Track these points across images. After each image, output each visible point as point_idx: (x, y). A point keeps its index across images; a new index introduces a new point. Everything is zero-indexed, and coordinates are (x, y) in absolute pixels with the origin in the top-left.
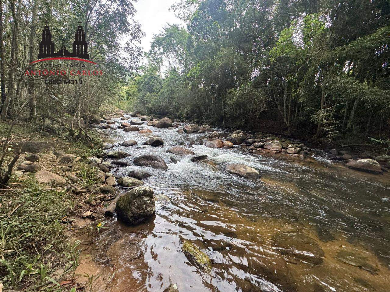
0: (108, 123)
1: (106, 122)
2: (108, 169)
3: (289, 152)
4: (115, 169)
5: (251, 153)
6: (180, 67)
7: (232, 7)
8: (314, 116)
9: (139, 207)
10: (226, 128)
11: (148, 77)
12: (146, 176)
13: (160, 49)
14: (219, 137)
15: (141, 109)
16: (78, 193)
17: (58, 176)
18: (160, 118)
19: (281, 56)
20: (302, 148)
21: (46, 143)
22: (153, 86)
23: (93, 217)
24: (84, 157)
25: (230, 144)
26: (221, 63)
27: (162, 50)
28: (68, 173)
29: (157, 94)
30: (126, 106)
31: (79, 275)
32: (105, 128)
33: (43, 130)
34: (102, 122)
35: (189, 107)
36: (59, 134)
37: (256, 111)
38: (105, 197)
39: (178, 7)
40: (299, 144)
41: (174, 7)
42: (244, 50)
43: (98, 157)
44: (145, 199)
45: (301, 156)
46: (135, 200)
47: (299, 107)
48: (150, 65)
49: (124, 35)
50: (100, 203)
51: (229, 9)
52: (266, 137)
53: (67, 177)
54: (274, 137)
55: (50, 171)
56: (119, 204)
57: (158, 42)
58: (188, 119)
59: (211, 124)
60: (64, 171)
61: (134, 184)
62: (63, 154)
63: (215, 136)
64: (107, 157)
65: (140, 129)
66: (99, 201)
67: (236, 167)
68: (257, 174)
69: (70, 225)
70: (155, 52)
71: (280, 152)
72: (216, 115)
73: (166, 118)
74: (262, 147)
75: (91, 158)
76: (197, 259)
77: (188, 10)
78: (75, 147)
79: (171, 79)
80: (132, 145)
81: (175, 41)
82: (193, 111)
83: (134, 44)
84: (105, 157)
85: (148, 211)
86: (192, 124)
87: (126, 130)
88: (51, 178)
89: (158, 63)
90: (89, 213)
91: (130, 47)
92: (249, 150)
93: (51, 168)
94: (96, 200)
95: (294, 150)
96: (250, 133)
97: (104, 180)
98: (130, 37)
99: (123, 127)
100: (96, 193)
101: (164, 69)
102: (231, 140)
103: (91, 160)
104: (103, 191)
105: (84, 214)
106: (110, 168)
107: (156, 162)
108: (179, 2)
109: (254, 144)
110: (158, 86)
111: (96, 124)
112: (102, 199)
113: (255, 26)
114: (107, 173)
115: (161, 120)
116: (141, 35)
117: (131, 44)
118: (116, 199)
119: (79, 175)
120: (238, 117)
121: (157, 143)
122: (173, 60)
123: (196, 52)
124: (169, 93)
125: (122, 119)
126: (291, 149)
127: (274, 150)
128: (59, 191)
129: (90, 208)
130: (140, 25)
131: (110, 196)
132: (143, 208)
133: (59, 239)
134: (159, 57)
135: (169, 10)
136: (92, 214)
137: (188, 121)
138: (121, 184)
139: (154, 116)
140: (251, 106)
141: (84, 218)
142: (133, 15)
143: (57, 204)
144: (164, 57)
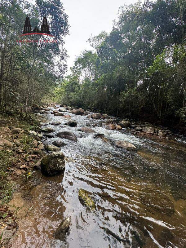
0: (45, 110)
1: (44, 109)
2: (40, 139)
3: (158, 134)
4: (44, 139)
5: (133, 134)
6: (92, 77)
7: (126, 40)
8: (177, 112)
9: (55, 165)
10: (119, 116)
11: (72, 83)
12: (63, 145)
13: (80, 65)
14: (113, 123)
15: (66, 102)
16: (19, 153)
17: (9, 142)
18: (78, 108)
19: (156, 72)
20: (168, 133)
21: (5, 121)
22: (75, 88)
23: (26, 169)
24: (26, 131)
25: (120, 127)
26: (117, 75)
27: (81, 66)
28: (14, 140)
29: (77, 93)
30: (57, 100)
31: (11, 206)
32: (43, 113)
33: (5, 113)
34: (42, 109)
35: (96, 102)
36: (14, 116)
37: (139, 106)
38: (36, 156)
39: (92, 40)
40: (166, 130)
41: (90, 40)
42: (132, 67)
43: (36, 131)
44: (59, 160)
45: (167, 138)
46: (52, 160)
47: (168, 105)
48: (73, 75)
49: (57, 57)
50: (32, 160)
51: (124, 41)
52: (145, 124)
53: (14, 142)
54: (149, 124)
55: (4, 138)
56: (43, 162)
57: (79, 61)
58: (95, 110)
59: (109, 114)
60: (13, 139)
61: (55, 150)
62: (14, 128)
63: (111, 122)
64: (41, 131)
65: (64, 115)
66: (31, 159)
67: (122, 143)
68: (135, 148)
69: (11, 172)
70: (77, 67)
71: (153, 134)
72: (113, 108)
73: (81, 109)
74: (141, 130)
75: (30, 132)
76: (86, 203)
77: (99, 42)
78: (22, 124)
79: (86, 84)
80: (57, 125)
81: (89, 61)
82: (98, 105)
83: (62, 62)
84: (40, 131)
85: (60, 168)
86: (97, 113)
87: (55, 115)
88: (5, 143)
89: (78, 74)
90: (24, 166)
91: (60, 64)
92: (132, 132)
93: (5, 136)
94: (29, 158)
95: (162, 134)
96: (134, 121)
97: (36, 146)
98: (60, 58)
99: (54, 113)
100: (31, 154)
101: (82, 78)
102: (121, 124)
103: (31, 132)
104: (35, 153)
105: (21, 166)
106: (42, 138)
107: (71, 136)
108: (93, 37)
109: (136, 128)
110: (77, 88)
111: (38, 110)
112: (34, 158)
113: (141, 52)
114: (39, 142)
115: (78, 110)
116: (67, 57)
117: (61, 63)
118: (42, 159)
119: (21, 142)
120: (127, 110)
121: (73, 124)
122: (87, 72)
123: (102, 68)
124: (84, 93)
125: (54, 108)
126: (160, 133)
127: (149, 133)
128: (8, 151)
129: (25, 163)
130: (66, 51)
131: (39, 156)
132: (57, 166)
133: (3, 181)
134: (79, 70)
135: (87, 41)
136: (26, 167)
137: (95, 111)
138: (47, 149)
139: (74, 107)
140: (135, 103)
141: (21, 169)
142: (62, 45)
143: (5, 159)
144: (82, 70)
